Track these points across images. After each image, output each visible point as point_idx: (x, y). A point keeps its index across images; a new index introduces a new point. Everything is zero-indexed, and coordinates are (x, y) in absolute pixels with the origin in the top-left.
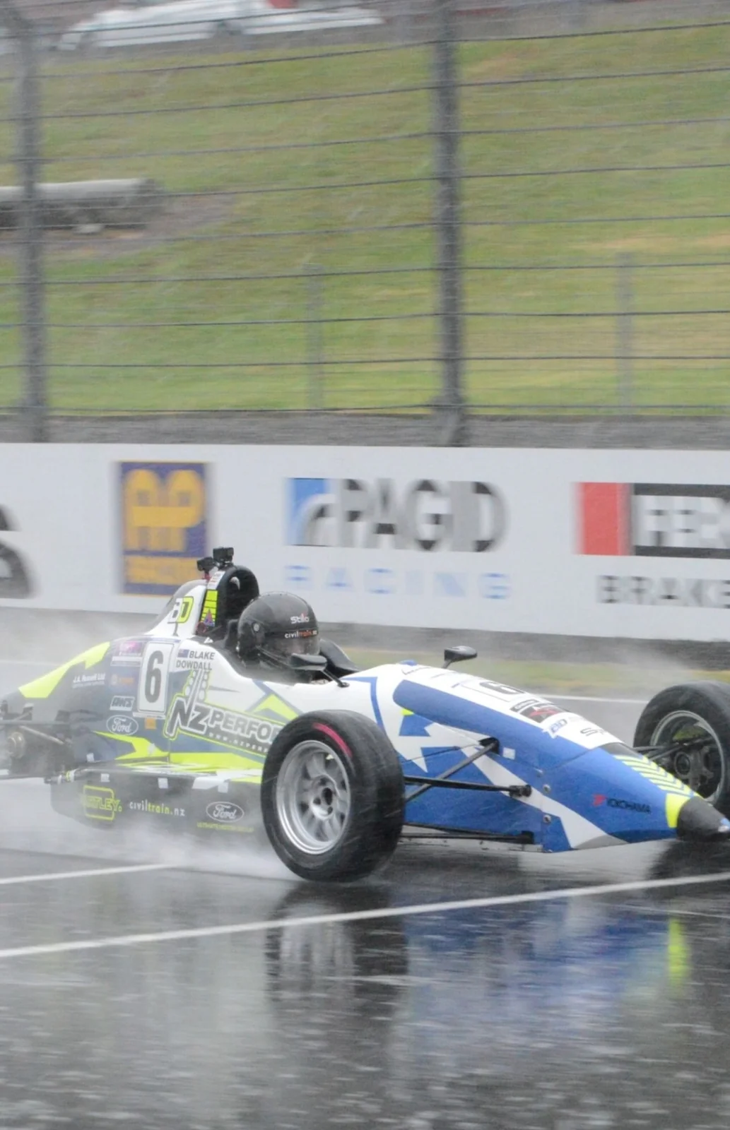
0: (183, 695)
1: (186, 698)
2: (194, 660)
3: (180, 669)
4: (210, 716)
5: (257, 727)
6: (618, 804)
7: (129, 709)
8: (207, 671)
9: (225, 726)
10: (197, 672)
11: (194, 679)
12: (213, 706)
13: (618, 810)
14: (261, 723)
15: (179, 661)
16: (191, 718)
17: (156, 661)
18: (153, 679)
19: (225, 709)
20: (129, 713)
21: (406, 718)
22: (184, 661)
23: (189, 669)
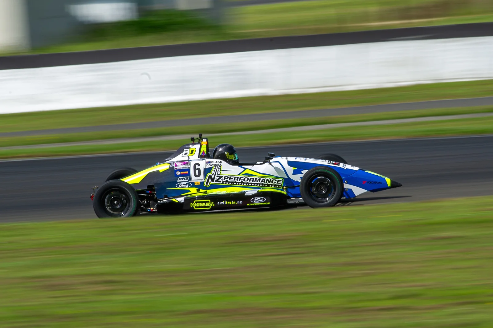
2: (213, 164)
3: (208, 167)
4: (223, 178)
5: (243, 179)
6: (371, 182)
7: (187, 180)
9: (230, 180)
13: (371, 184)
14: (244, 177)
15: (207, 165)
16: (215, 180)
17: (197, 166)
18: (197, 171)
20: (188, 182)
21: (294, 170)
22: (210, 165)
23: (212, 166)
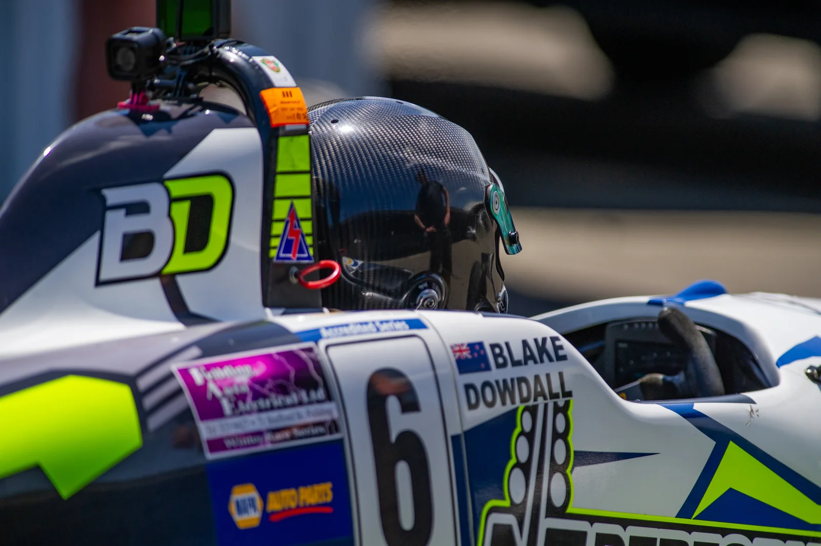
0: (506, 503)
1: (516, 509)
2: (510, 372)
3: (483, 414)
8: (561, 402)
10: (533, 411)
11: (530, 436)
12: (592, 520)
15: (468, 387)
17: (393, 404)
18: (403, 471)
19: (625, 523)
22: (486, 384)
23: (509, 407)
